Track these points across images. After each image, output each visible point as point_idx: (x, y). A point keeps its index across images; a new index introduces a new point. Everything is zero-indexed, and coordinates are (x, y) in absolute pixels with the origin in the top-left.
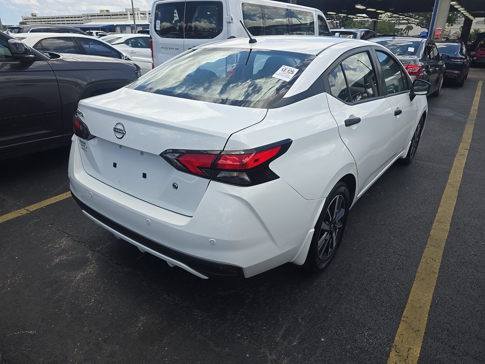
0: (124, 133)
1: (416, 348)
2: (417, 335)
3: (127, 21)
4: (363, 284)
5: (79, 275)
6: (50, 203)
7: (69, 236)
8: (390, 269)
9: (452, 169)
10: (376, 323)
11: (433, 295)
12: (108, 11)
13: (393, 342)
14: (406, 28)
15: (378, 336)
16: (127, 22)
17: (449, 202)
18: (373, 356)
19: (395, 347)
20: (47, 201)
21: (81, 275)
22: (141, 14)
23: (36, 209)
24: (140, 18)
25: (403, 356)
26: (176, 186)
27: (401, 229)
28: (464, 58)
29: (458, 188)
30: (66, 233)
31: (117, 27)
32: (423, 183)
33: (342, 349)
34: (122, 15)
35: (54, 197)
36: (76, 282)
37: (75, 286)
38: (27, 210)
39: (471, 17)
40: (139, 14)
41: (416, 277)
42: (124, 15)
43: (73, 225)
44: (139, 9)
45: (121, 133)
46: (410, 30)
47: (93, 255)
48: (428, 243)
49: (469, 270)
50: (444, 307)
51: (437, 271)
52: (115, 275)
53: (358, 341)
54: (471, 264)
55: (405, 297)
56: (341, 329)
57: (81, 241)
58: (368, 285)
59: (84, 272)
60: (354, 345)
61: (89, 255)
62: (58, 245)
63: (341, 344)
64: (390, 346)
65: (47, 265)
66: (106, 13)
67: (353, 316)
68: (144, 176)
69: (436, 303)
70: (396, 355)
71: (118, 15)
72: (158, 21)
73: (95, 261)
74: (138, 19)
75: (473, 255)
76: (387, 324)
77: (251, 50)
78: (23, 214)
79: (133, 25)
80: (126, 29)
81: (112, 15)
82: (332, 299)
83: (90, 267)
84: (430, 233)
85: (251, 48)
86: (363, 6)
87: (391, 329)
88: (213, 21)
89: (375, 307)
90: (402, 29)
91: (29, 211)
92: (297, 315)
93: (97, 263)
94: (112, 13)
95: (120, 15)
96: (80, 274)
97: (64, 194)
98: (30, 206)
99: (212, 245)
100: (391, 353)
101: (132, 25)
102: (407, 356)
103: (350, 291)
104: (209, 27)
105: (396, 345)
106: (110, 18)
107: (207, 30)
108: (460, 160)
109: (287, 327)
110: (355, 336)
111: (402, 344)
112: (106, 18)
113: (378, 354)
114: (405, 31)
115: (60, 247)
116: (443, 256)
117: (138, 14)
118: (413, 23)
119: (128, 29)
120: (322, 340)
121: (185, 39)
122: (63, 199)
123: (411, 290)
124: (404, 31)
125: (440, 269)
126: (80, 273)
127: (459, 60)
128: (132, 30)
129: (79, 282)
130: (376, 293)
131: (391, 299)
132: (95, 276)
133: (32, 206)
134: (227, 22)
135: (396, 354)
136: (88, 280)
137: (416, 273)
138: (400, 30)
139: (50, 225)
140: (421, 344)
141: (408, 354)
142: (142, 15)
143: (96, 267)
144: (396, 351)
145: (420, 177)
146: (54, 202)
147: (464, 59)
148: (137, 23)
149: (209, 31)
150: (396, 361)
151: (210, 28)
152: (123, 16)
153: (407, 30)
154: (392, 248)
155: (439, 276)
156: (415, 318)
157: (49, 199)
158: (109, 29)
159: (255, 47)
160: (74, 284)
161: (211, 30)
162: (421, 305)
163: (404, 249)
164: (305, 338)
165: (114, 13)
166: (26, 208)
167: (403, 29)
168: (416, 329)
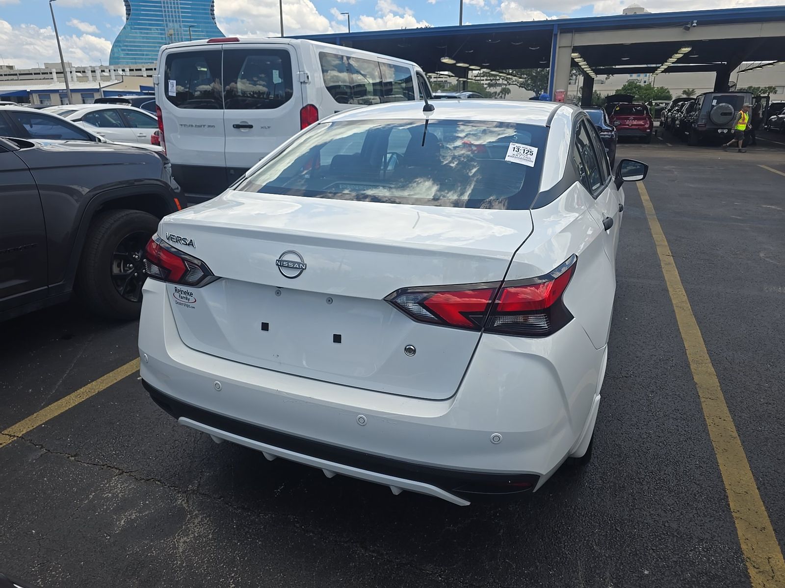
0: (304, 268)
1: (776, 556)
2: (766, 535)
3: (52, 83)
4: (652, 472)
5: (182, 543)
6: (52, 416)
7: (122, 473)
8: (675, 443)
9: (668, 285)
10: (704, 529)
11: (752, 472)
12: (11, 67)
13: (743, 554)
14: (501, 92)
15: (718, 549)
16: (51, 85)
17: (691, 332)
18: (729, 582)
19: (748, 560)
20: (42, 412)
21: (185, 542)
22: (76, 72)
23: (29, 430)
24: (75, 78)
25: (767, 572)
26: (412, 349)
27: (654, 380)
28: (611, 129)
29: (691, 310)
30: (112, 468)
31: (33, 94)
32: (643, 309)
33: (681, 580)
34: (39, 74)
35: (55, 404)
36: (180, 556)
37: (184, 565)
38: (11, 436)
39: (592, 74)
40: (74, 73)
41: (715, 449)
42: (43, 73)
43: (119, 451)
44: (71, 63)
45: (296, 268)
46: (507, 95)
47: (187, 501)
48: (701, 396)
49: (773, 426)
50: (776, 487)
51: (735, 434)
52: (251, 531)
53: (695, 562)
54: (770, 417)
55: (719, 481)
56: (662, 549)
57: (150, 477)
58: (660, 472)
59: (188, 535)
60: (694, 571)
61: (180, 501)
62: (110, 493)
63: (675, 572)
64: (743, 561)
65: (105, 535)
66: (8, 71)
67: (666, 524)
68: (337, 339)
69: (761, 482)
70: (757, 573)
71: (31, 74)
72: (171, 81)
73: (199, 511)
74: (72, 80)
75: (765, 404)
76: (720, 528)
77: (427, 121)
78: (5, 444)
79: (66, 91)
80: (50, 98)
81: (20, 74)
82: (623, 504)
83: (194, 523)
84: (695, 380)
85: (427, 119)
86: (451, 59)
87: (728, 534)
88: (257, 81)
89: (688, 504)
90: (496, 92)
91: (14, 436)
92: (587, 540)
93: (204, 514)
94: (20, 70)
95: (35, 74)
96: (182, 540)
97: (73, 395)
98: (13, 427)
99: (496, 444)
100: (749, 571)
101: (62, 91)
102: (771, 570)
103: (641, 487)
104: (253, 90)
105: (748, 556)
106: (17, 79)
107: (249, 95)
108: (670, 271)
109: (584, 563)
110: (688, 556)
111: (755, 554)
112: (10, 79)
113: (733, 576)
114: (500, 96)
115: (115, 496)
116: (730, 411)
117: (71, 72)
118: (514, 83)
119: (55, 98)
120: (646, 573)
121: (225, 110)
122: (74, 405)
123: (720, 469)
124: (499, 94)
125: (738, 431)
126: (180, 539)
127: (605, 133)
128: (61, 98)
129: (186, 557)
130: (677, 482)
131: (701, 488)
132: (213, 539)
133: (17, 425)
134: (299, 81)
135: (756, 570)
136: (203, 549)
137: (712, 443)
138: (493, 93)
139: (72, 456)
140: (778, 548)
141: (772, 567)
142: (79, 74)
143: (206, 521)
144: (754, 566)
145: (634, 300)
146: (59, 412)
147: (611, 131)
148: (72, 86)
149: (253, 96)
150: (762, 581)
151: (253, 92)
152: (42, 76)
153: (503, 93)
154: (658, 410)
155: (743, 442)
156: (749, 509)
157: (46, 408)
158: (17, 97)
159: (434, 116)
160: (179, 562)
161: (255, 96)
162: (745, 489)
163: (675, 409)
164: (620, 576)
165: (24, 70)
166: (6, 432)
167: (498, 92)
168: (759, 526)
